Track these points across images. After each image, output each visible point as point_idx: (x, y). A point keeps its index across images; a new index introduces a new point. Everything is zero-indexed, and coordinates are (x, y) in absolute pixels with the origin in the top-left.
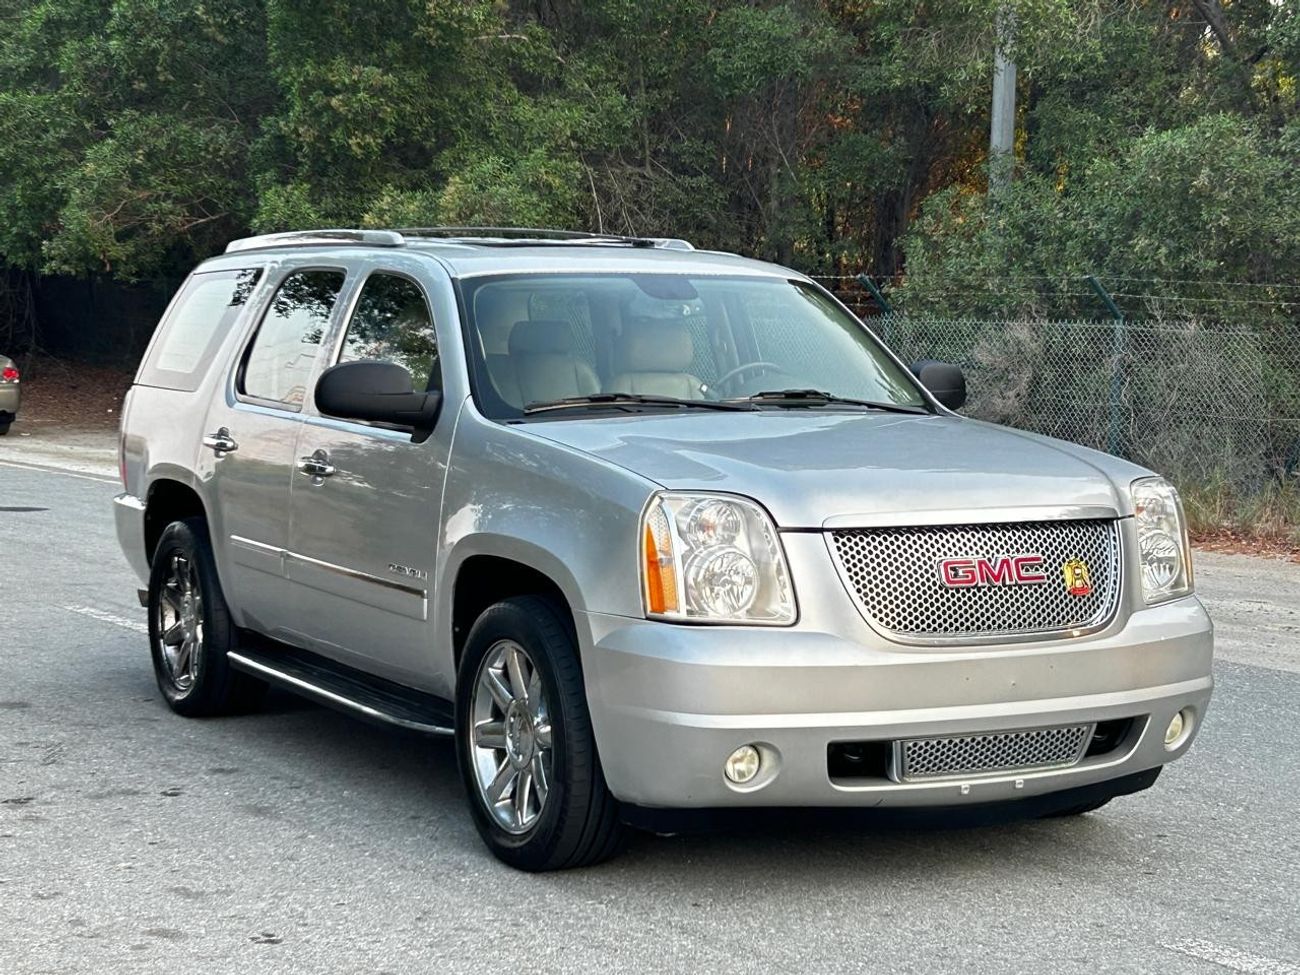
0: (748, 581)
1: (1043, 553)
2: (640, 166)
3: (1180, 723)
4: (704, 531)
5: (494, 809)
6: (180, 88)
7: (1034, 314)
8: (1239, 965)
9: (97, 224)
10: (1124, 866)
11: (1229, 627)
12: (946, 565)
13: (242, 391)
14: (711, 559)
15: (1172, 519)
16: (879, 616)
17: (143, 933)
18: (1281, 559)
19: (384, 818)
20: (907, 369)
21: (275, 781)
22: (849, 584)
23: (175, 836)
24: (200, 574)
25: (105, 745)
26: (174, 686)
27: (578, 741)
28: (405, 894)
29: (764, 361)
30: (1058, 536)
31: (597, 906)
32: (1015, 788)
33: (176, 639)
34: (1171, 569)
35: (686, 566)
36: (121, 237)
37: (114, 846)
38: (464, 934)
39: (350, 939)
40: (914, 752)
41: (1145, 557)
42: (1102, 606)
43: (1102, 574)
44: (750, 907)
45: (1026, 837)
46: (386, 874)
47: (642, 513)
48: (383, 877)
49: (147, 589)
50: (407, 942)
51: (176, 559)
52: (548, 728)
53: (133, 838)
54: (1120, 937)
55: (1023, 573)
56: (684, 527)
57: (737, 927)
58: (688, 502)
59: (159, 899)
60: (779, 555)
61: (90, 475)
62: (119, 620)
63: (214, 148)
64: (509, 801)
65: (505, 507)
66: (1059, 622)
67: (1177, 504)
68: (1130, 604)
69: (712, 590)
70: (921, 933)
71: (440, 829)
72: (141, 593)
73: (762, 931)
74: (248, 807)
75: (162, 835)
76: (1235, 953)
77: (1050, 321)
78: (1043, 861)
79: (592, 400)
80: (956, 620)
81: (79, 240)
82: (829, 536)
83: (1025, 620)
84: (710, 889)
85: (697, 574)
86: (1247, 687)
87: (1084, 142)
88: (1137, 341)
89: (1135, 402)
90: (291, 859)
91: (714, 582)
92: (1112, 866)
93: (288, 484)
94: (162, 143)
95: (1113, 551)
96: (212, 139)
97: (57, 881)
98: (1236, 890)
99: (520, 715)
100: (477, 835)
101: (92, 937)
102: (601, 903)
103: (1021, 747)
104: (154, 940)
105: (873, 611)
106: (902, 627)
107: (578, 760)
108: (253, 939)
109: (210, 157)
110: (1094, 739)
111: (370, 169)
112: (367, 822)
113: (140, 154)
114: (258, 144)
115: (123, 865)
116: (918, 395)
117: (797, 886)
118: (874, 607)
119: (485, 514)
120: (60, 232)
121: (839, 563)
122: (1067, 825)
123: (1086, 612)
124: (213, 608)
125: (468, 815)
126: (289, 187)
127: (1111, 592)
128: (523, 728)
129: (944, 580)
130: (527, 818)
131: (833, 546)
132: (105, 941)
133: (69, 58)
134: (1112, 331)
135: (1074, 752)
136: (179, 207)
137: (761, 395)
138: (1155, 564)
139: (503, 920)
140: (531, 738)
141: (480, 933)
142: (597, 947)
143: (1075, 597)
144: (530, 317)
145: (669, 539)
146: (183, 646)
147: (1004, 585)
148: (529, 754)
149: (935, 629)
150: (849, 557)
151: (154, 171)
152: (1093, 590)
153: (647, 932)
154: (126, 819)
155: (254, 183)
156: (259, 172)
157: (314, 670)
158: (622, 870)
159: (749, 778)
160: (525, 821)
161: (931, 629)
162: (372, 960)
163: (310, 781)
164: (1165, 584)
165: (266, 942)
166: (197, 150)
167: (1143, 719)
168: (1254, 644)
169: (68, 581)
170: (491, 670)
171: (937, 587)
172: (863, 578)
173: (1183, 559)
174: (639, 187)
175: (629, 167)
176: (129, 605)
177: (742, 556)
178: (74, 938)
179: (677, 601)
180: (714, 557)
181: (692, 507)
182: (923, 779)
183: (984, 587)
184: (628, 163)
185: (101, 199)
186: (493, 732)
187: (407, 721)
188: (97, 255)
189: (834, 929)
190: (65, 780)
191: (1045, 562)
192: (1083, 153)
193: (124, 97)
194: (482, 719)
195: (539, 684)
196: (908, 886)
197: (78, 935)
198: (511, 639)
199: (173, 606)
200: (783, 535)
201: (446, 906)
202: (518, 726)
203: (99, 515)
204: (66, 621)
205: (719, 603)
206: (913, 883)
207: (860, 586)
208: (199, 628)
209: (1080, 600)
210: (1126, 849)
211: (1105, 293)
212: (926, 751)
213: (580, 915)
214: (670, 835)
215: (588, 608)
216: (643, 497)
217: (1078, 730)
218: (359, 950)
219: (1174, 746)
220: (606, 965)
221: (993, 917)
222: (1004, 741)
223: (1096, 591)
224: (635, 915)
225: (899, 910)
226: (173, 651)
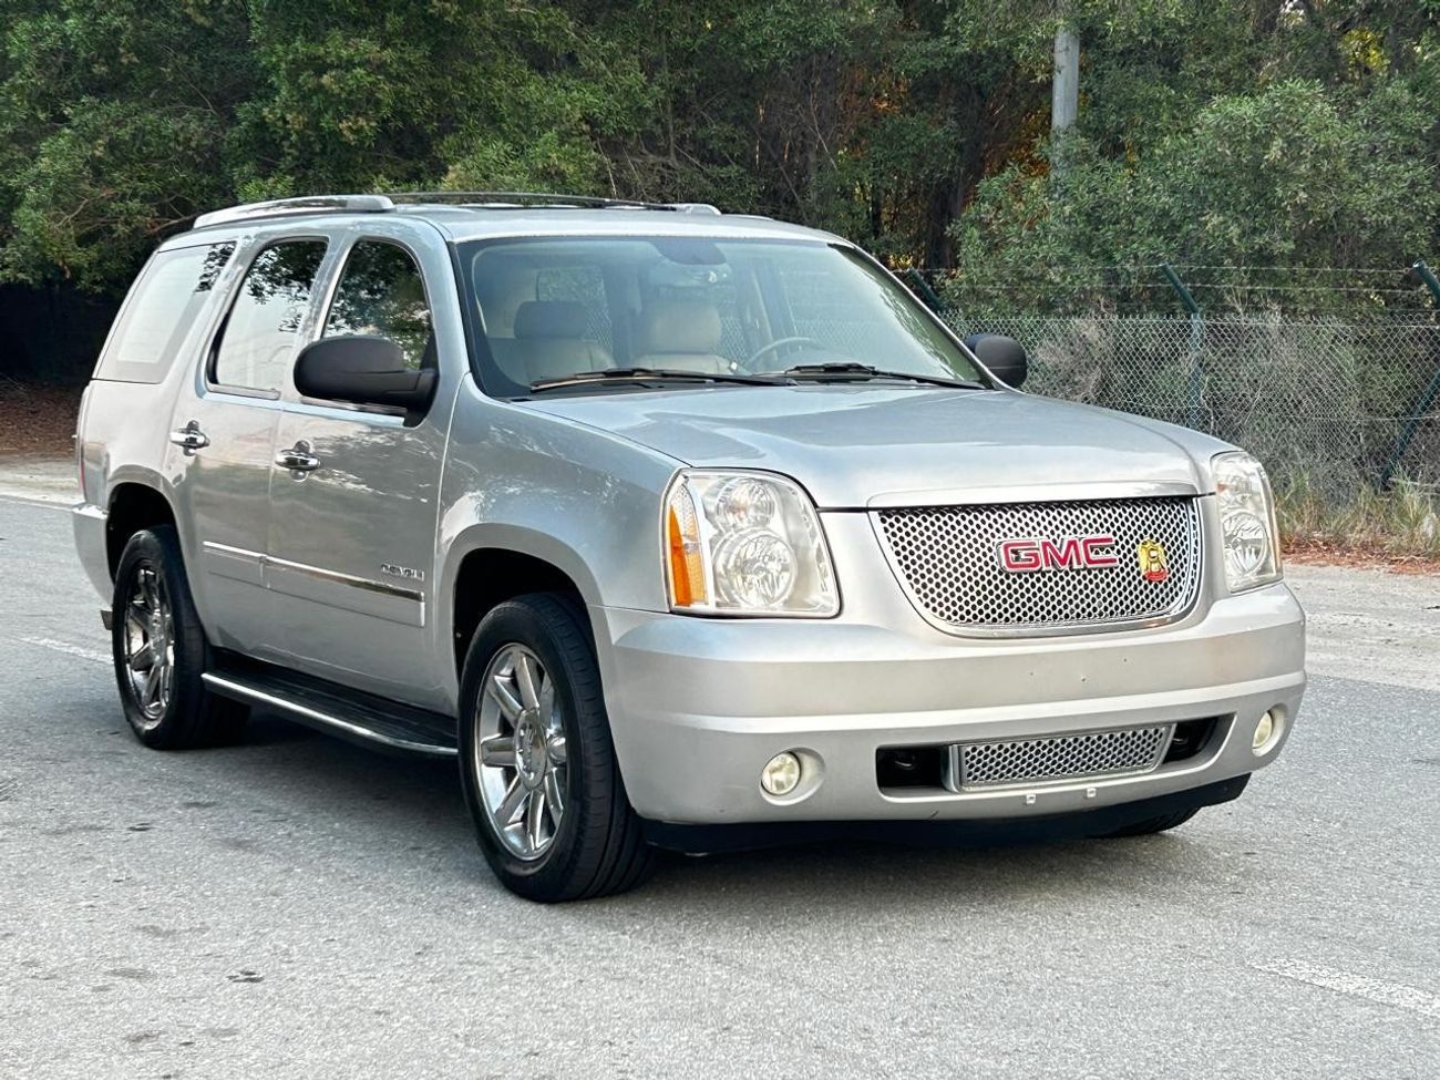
0: (785, 568)
1: (1115, 534)
2: (664, 155)
3: (1270, 723)
4: (734, 513)
5: (503, 833)
6: (146, 72)
7: (1103, 310)
8: (1338, 986)
9: (56, 226)
10: (1208, 886)
11: (1321, 641)
12: (1006, 547)
13: (214, 380)
14: (742, 543)
15: (1257, 498)
16: (932, 605)
17: (106, 973)
18: (1378, 569)
19: (381, 849)
20: (961, 342)
21: (257, 815)
22: (898, 569)
23: (144, 872)
24: (170, 588)
25: (66, 780)
26: (143, 715)
27: (597, 754)
28: (404, 929)
29: (799, 336)
30: (1131, 515)
31: (621, 936)
32: (1086, 798)
33: (145, 664)
34: (1257, 553)
35: (715, 551)
36: (84, 240)
37: (74, 885)
38: (470, 967)
39: (341, 976)
40: (973, 758)
41: (1228, 539)
42: (1180, 594)
43: (1180, 557)
44: (792, 934)
45: (1100, 857)
46: (382, 908)
47: (665, 492)
48: (378, 911)
49: (110, 609)
50: (406, 977)
51: (142, 572)
52: (563, 740)
53: (94, 876)
54: (1205, 958)
55: (1092, 556)
56: (712, 509)
57: (777, 955)
58: (716, 481)
59: (124, 938)
60: (819, 539)
61: (53, 504)
62: (82, 652)
63: (185, 138)
64: (520, 824)
65: (511, 490)
66: (1133, 611)
67: (1263, 481)
68: (1211, 592)
69: (744, 579)
70: (982, 958)
71: (443, 860)
72: (104, 614)
73: (806, 958)
74: (226, 841)
75: (129, 871)
76: (1334, 973)
77: (1120, 317)
78: (1119, 883)
79: (608, 374)
80: (1018, 610)
81: (35, 244)
82: (874, 515)
83: (1095, 610)
84: (747, 918)
85: (727, 561)
86: (1343, 700)
87: (1158, 118)
88: (1216, 336)
89: (1215, 404)
90: (275, 894)
91: (746, 570)
92: (1195, 885)
93: (266, 491)
94: (125, 133)
95: (1193, 531)
96: (183, 127)
97: (9, 922)
98: (1333, 908)
99: (531, 727)
100: (485, 865)
101: (47, 979)
102: (624, 933)
103: (1092, 751)
104: (117, 980)
105: (925, 601)
106: (957, 617)
107: (596, 773)
108: (231, 978)
109: (180, 149)
110: (1173, 742)
111: (360, 160)
112: (361, 854)
113: (100, 145)
114: (235, 133)
115: (84, 903)
116: (973, 370)
117: (844, 912)
118: (926, 596)
119: (487, 499)
120: (15, 237)
121: (887, 546)
122: (1145, 844)
123: (1163, 600)
124: (184, 627)
125: (475, 843)
126: (271, 180)
127: (1190, 577)
128: (534, 744)
129: (1004, 564)
130: (540, 842)
131: (879, 527)
132: (63, 982)
133: (21, 41)
134: (1189, 326)
135: (1152, 756)
136: (147, 206)
137: (798, 368)
138: (1240, 548)
139: (515, 954)
140: (544, 753)
141: (488, 967)
142: (619, 980)
143: (1150, 582)
144: (538, 297)
145: (695, 525)
146: (152, 671)
147: (1072, 570)
148: (541, 770)
149: (995, 620)
150: (897, 539)
151: (118, 167)
152: (1171, 575)
153: (677, 962)
154: (88, 856)
155: (232, 178)
156: (236, 165)
157: (300, 690)
158: (648, 899)
159: (788, 790)
160: (538, 845)
161: (990, 619)
162: (366, 998)
163: (296, 814)
164: (1250, 570)
165: (246, 980)
166: (166, 141)
167: (1228, 718)
168: (1350, 658)
169: (25, 612)
170: (497, 678)
171: (996, 573)
172: (913, 562)
173: (1271, 541)
174: (662, 177)
175: (651, 156)
176: (94, 635)
177: (779, 540)
178: (27, 980)
179: (705, 592)
180: (745, 540)
181: (720, 487)
182: (983, 789)
183: (1049, 572)
184: (651, 152)
185: (61, 195)
186: (502, 748)
187: (405, 742)
188: (55, 261)
189: (885, 956)
190: (19, 817)
191: (1117, 543)
192: (1156, 129)
193: (83, 84)
194: (488, 734)
195: (551, 690)
196: (968, 910)
197: (33, 977)
198: (522, 643)
199: (142, 627)
200: (822, 515)
201: (449, 940)
202: (528, 741)
203: (62, 544)
204: (22, 654)
205: (752, 593)
206: (974, 907)
207: (910, 572)
208: (170, 650)
209: (1156, 586)
210: (1211, 868)
211: (1180, 283)
212: (986, 757)
213: (602, 946)
214: (701, 855)
215: (605, 603)
216: (667, 477)
217: (1156, 732)
218: (352, 987)
219: (1263, 750)
220: (630, 998)
221: (1064, 940)
222: (1073, 745)
223: (1174, 575)
224: (663, 946)
225: (959, 935)
226: (141, 677)
